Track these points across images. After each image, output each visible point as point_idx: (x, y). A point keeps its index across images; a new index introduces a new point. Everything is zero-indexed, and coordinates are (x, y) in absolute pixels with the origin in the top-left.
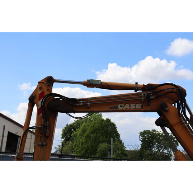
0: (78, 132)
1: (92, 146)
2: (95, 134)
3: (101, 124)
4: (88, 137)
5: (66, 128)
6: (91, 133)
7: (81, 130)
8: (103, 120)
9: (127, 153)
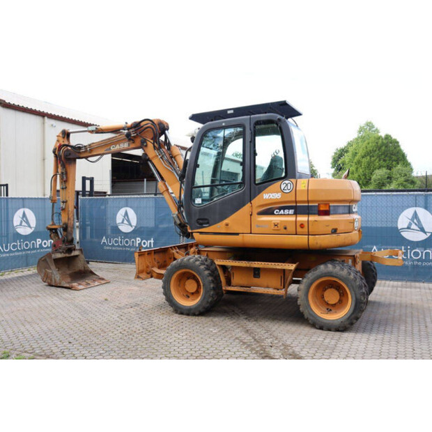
0: (346, 158)
1: (365, 175)
2: (368, 158)
3: (377, 143)
4: (359, 162)
5: (336, 153)
6: (363, 157)
7: (350, 154)
8: (379, 138)
9: (415, 180)
